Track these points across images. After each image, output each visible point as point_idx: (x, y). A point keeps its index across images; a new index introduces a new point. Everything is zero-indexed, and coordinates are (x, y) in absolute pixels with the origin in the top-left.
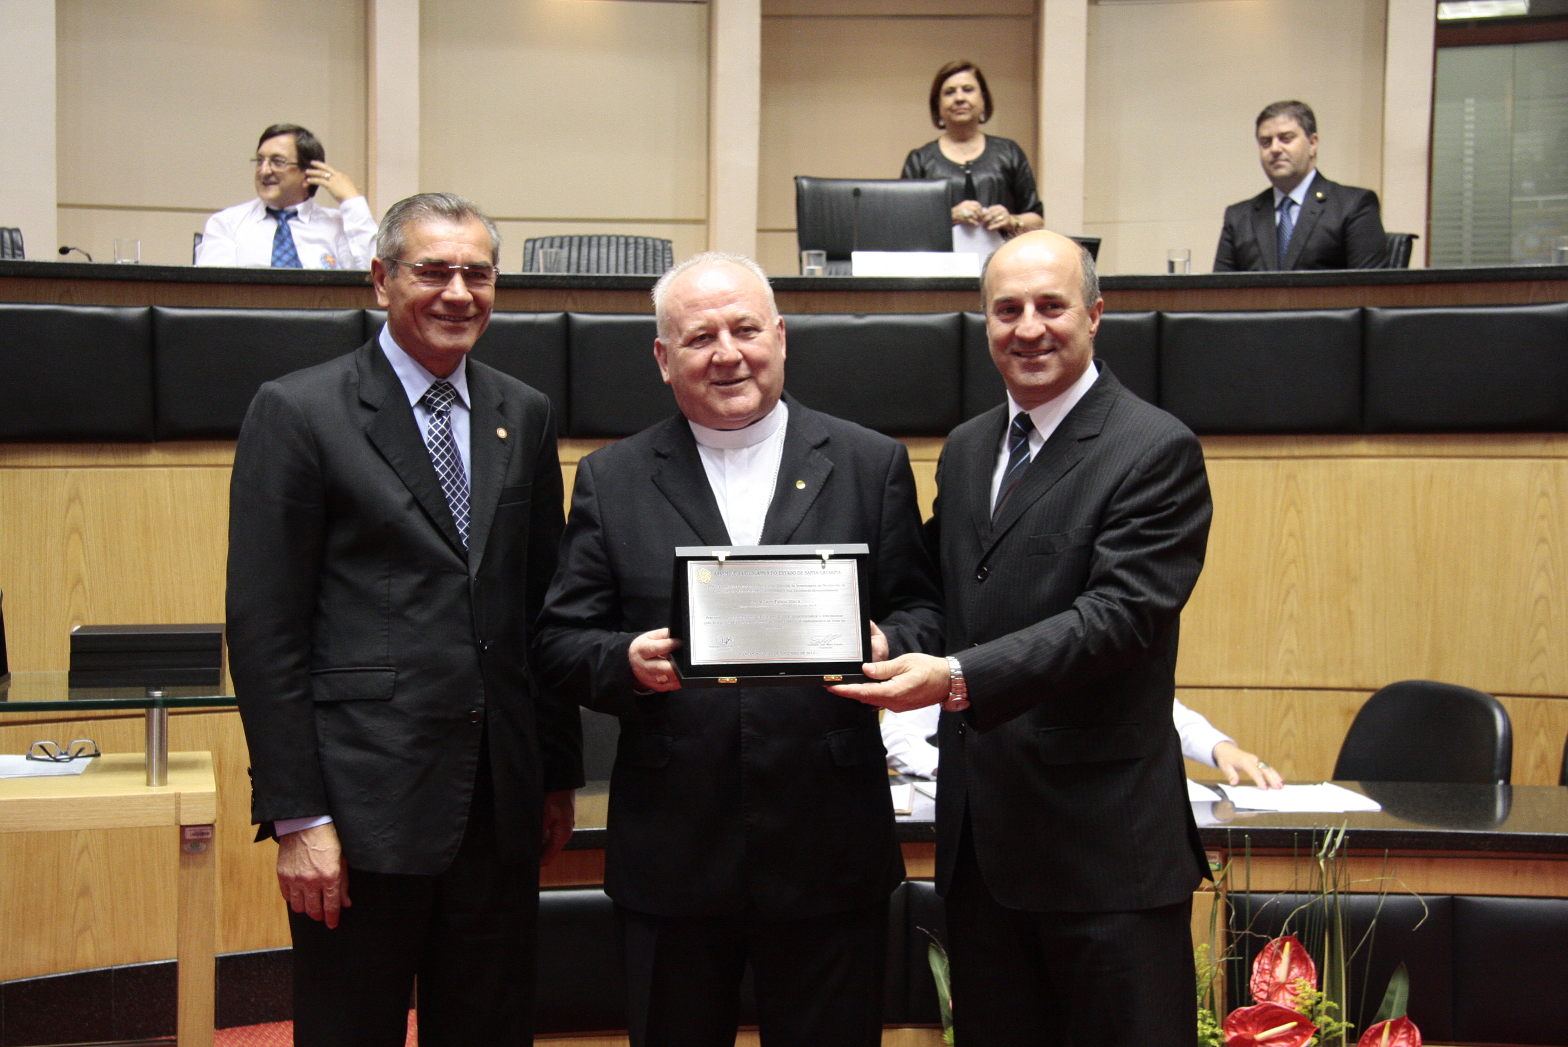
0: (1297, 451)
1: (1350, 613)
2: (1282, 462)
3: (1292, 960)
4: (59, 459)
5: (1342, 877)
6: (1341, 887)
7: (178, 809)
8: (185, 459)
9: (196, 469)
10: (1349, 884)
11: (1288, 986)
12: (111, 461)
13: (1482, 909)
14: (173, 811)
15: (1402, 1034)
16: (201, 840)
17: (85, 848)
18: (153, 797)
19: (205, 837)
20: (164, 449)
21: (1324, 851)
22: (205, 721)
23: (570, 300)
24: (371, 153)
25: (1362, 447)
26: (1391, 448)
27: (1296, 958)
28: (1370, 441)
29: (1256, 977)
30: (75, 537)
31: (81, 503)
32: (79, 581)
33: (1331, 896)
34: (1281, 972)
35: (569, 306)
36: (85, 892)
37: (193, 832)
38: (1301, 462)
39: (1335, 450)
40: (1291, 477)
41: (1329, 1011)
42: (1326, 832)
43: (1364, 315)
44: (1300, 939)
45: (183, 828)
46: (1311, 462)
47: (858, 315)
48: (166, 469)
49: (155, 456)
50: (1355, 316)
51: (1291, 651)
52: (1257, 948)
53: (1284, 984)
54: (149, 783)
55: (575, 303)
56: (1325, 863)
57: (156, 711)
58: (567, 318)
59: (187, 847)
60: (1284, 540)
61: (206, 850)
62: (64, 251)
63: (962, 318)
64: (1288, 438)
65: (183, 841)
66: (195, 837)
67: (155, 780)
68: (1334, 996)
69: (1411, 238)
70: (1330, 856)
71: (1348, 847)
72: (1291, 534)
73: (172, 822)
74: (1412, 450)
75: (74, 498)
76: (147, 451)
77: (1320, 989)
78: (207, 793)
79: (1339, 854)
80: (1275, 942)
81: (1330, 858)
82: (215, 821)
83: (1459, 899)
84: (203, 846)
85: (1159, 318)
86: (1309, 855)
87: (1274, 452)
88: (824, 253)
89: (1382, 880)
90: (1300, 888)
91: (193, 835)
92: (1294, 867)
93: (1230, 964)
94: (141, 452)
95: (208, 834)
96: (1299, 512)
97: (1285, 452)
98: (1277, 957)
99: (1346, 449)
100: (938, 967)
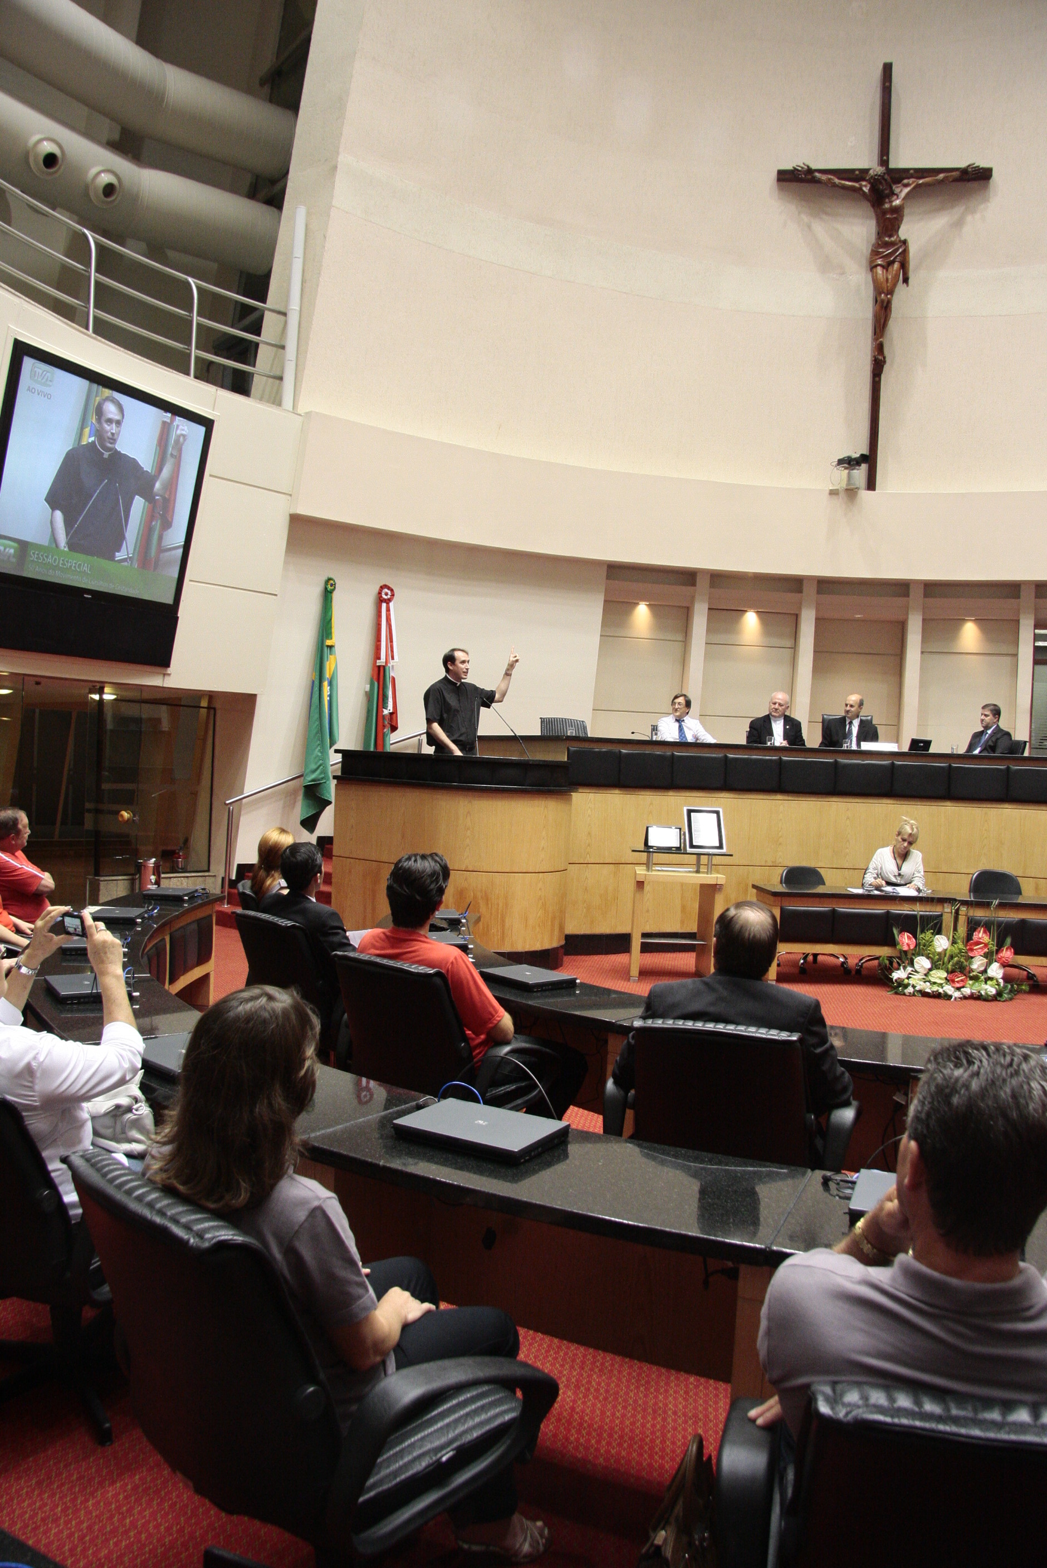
0: (988, 806)
1: (1001, 853)
2: (984, 809)
4: (648, 793)
7: (717, 880)
8: (678, 794)
10: (998, 916)
12: (660, 794)
13: (1029, 922)
15: (1009, 950)
20: (673, 791)
21: (992, 906)
25: (1006, 806)
26: (1015, 807)
27: (985, 932)
28: (1009, 804)
29: (974, 936)
30: (651, 814)
33: (994, 918)
34: (980, 935)
36: (648, 911)
38: (989, 809)
39: (999, 806)
40: (986, 813)
41: (992, 944)
42: (993, 902)
43: (1008, 768)
44: (986, 928)
46: (992, 809)
47: (863, 761)
48: (673, 796)
49: (671, 793)
50: (1006, 768)
51: (983, 864)
52: (975, 930)
53: (981, 938)
54: (707, 874)
56: (992, 908)
57: (710, 857)
58: (780, 758)
60: (983, 832)
62: (633, 733)
63: (893, 762)
64: (986, 802)
66: (718, 887)
68: (993, 940)
69: (1025, 742)
71: (998, 906)
72: (986, 830)
74: (1021, 807)
75: (651, 804)
76: (669, 791)
79: (996, 908)
80: (979, 929)
85: (947, 765)
93: (968, 934)
96: (988, 823)
97: (984, 806)
98: (980, 932)
99: (1002, 806)
100: (895, 931)
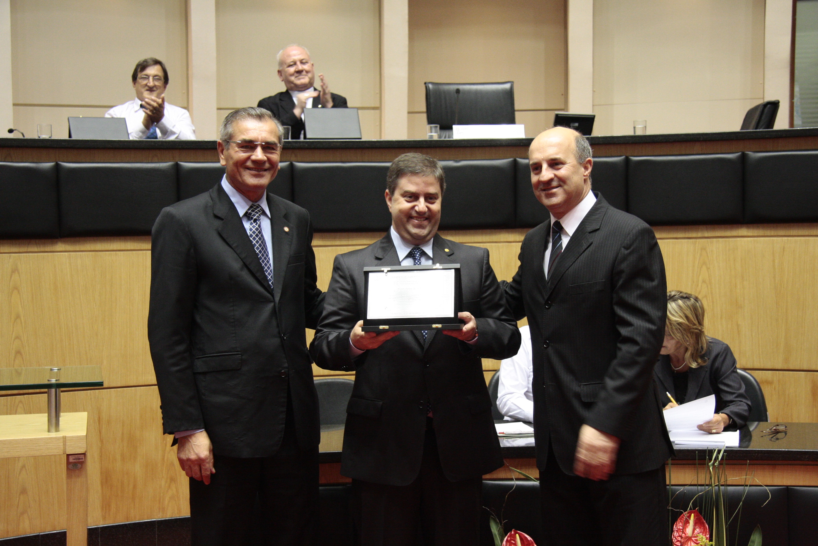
0: (706, 235)
1: (738, 325)
2: (698, 240)
3: (695, 524)
4: (6, 249)
5: (723, 476)
6: (722, 482)
7: (65, 444)
8: (77, 247)
9: (84, 253)
10: (727, 480)
11: (693, 539)
12: (36, 249)
13: (804, 494)
14: (62, 446)
16: (79, 462)
17: (24, 466)
18: (51, 438)
19: (81, 460)
20: (64, 242)
21: (712, 462)
22: (91, 395)
23: (293, 155)
24: (190, 72)
25: (743, 231)
26: (761, 232)
27: (698, 522)
28: (748, 228)
29: (675, 534)
30: (16, 292)
31: (19, 273)
32: (18, 317)
33: (717, 487)
34: (689, 530)
35: (293, 158)
36: (24, 491)
37: (74, 458)
38: (709, 240)
39: (728, 233)
40: (703, 249)
42: (714, 451)
43: (744, 156)
44: (700, 512)
45: (68, 455)
46: (715, 240)
47: (457, 161)
48: (66, 253)
49: (60, 246)
50: (739, 157)
52: (676, 517)
53: (691, 537)
54: (49, 431)
55: (296, 156)
56: (712, 468)
57: (53, 390)
58: (292, 165)
59: (70, 466)
60: (700, 285)
61: (81, 468)
62: (10, 131)
63: (515, 161)
64: (701, 227)
65: (68, 463)
66: (75, 461)
67: (53, 429)
68: (719, 544)
70: (716, 464)
71: (726, 459)
72: (704, 282)
73: (62, 453)
74: (773, 233)
75: (15, 270)
76: (56, 243)
77: (711, 540)
78: (81, 436)
79: (721, 463)
80: (686, 514)
81: (716, 466)
82: (86, 451)
83: (791, 489)
84: (79, 466)
85: (627, 160)
86: (705, 464)
87: (694, 235)
88: (438, 126)
89: (746, 478)
90: (699, 483)
91: (74, 459)
92: (696, 471)
94: (53, 243)
95: (82, 459)
96: (708, 269)
97: (700, 235)
98: (687, 522)
99: (735, 233)
100: (495, 529)
